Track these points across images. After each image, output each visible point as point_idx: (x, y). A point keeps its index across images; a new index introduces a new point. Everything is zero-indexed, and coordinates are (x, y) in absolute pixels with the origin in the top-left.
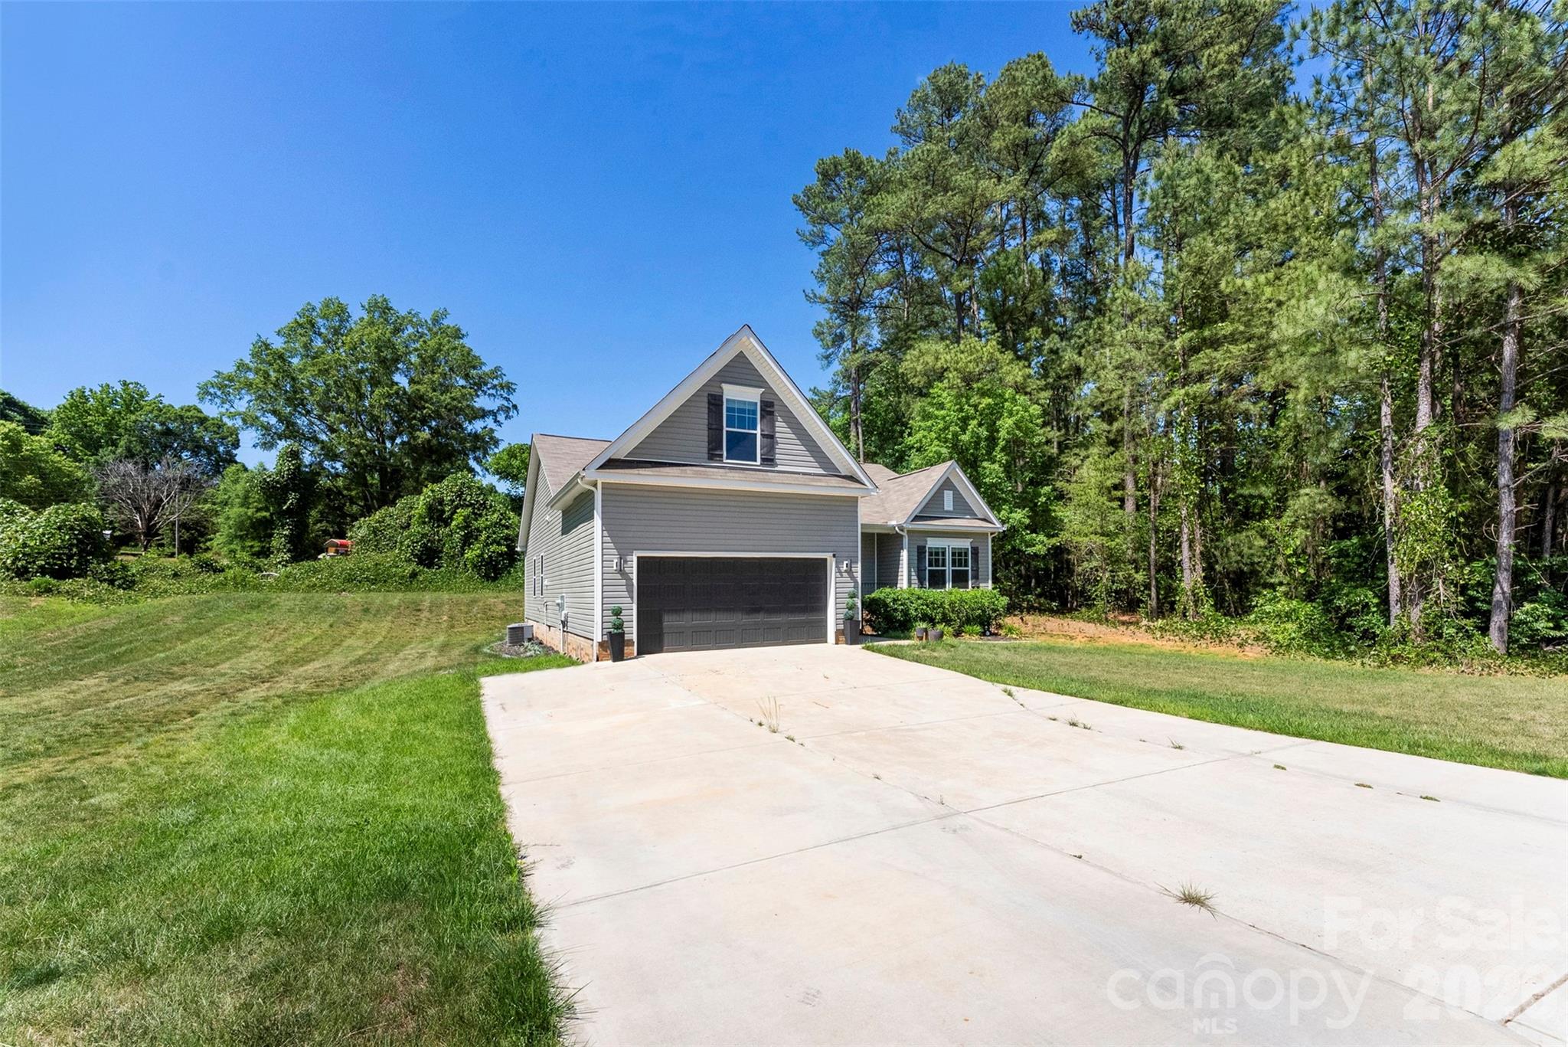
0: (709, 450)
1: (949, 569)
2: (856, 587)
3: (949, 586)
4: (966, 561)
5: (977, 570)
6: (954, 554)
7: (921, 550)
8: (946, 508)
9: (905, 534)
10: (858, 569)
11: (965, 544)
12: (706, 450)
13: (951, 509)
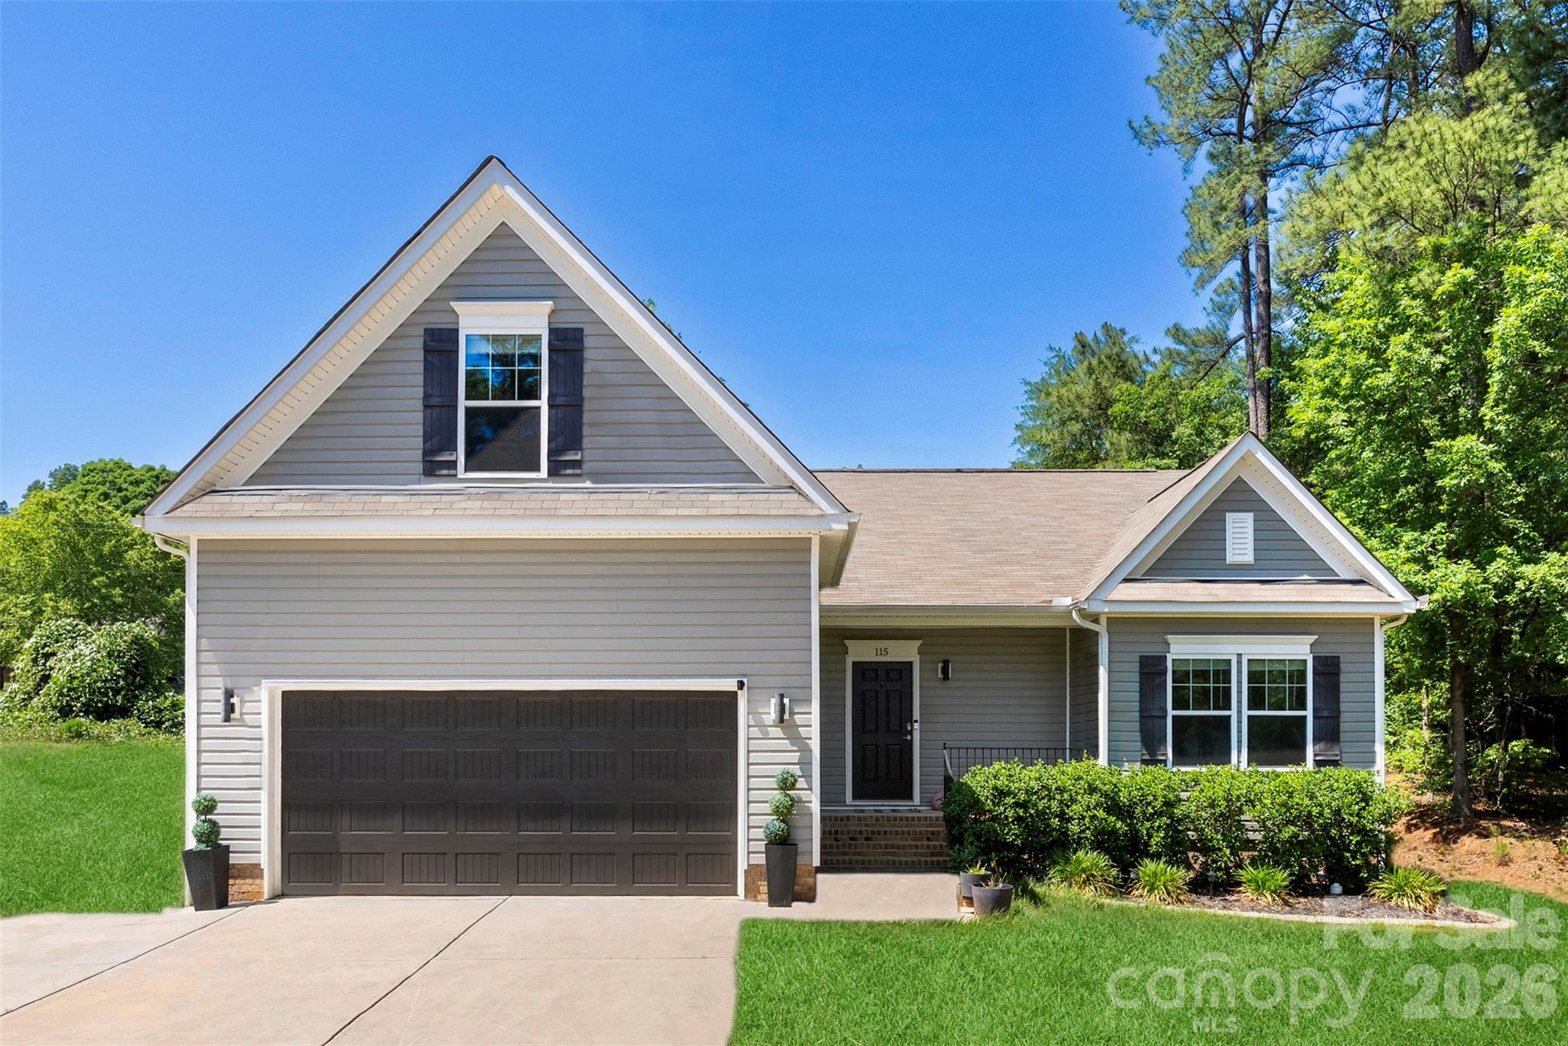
0: (426, 453)
1: (1239, 714)
2: (805, 763)
3: (1239, 756)
4: (1302, 692)
5: (1336, 716)
6: (1254, 676)
7: (1151, 669)
8: (1230, 558)
9: (1101, 628)
10: (811, 720)
11: (1298, 649)
12: (418, 454)
13: (1249, 557)
